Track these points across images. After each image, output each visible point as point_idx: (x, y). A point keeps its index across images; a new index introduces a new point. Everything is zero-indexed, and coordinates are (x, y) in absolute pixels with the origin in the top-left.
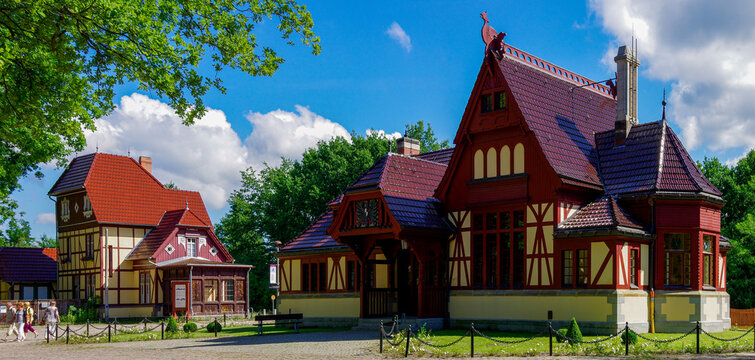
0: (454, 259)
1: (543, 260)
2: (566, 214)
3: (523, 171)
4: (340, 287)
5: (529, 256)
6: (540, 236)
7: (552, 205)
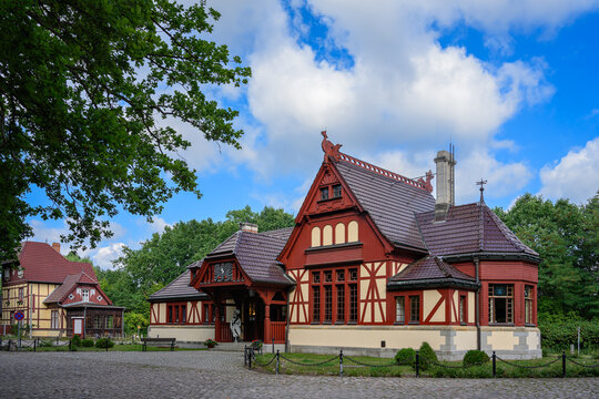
0: (293, 303)
1: (376, 304)
2: (397, 269)
3: (357, 240)
4: (197, 321)
5: (363, 301)
6: (373, 286)
7: (385, 265)
